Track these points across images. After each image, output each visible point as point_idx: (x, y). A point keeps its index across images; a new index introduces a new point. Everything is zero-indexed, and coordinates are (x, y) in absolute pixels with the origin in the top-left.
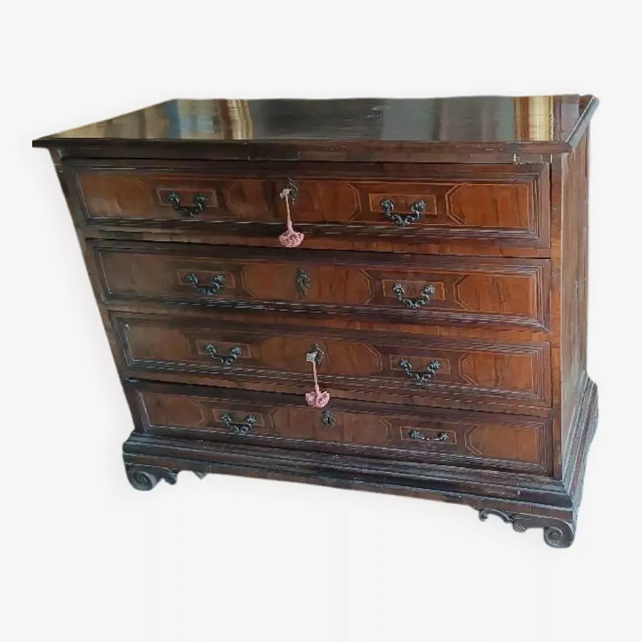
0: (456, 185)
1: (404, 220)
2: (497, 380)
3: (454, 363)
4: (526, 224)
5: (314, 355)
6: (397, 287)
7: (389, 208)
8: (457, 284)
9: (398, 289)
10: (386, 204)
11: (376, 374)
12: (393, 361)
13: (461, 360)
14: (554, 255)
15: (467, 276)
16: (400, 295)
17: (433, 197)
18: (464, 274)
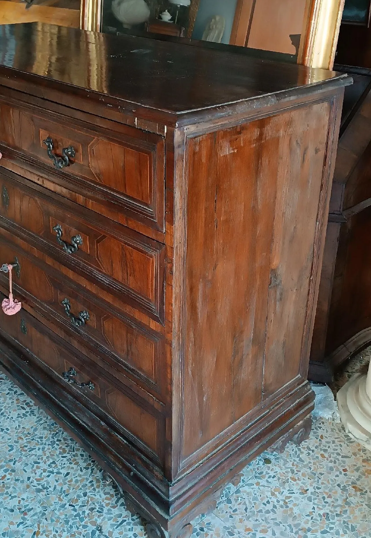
0: (96, 138)
2: (128, 353)
3: (99, 321)
4: (147, 199)
5: (10, 267)
6: (57, 227)
7: (49, 147)
8: (98, 242)
9: (57, 229)
10: (47, 142)
11: (50, 303)
12: (60, 297)
13: (104, 320)
14: (168, 243)
15: (104, 237)
16: (58, 235)
17: (80, 146)
18: (103, 234)
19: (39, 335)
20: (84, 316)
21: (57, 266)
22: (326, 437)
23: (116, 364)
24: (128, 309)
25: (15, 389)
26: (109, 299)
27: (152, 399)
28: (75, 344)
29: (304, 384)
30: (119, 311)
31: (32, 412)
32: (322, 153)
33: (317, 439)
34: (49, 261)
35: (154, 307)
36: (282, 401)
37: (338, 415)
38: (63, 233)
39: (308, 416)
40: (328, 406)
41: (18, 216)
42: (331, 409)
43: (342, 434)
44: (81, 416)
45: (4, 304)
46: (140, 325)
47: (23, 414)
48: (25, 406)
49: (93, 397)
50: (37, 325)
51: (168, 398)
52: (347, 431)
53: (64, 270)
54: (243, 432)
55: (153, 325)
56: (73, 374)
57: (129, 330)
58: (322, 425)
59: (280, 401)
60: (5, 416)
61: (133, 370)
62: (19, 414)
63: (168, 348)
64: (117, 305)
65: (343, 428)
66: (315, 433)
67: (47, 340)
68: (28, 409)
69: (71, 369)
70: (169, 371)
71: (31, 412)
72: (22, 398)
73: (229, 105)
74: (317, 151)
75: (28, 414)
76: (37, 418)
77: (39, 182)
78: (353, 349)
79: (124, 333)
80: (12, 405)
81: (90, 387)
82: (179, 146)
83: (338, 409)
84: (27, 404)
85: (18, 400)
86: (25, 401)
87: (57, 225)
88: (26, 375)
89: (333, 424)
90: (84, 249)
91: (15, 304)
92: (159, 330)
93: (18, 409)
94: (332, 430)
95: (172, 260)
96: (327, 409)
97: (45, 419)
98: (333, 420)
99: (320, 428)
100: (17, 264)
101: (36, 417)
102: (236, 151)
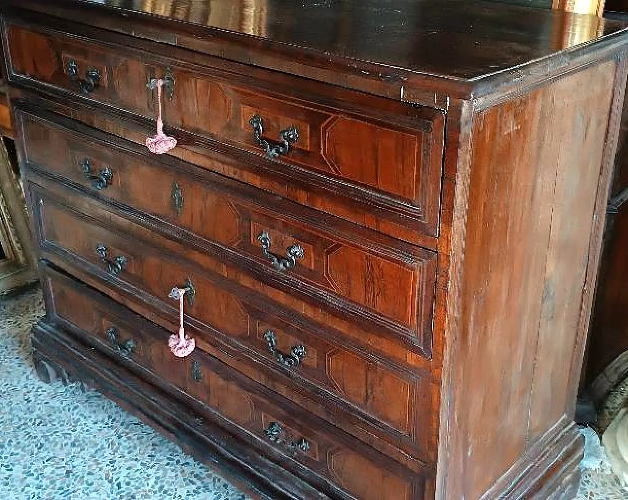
0: (333, 116)
1: (271, 149)
2: (367, 398)
3: (321, 357)
4: (411, 194)
5: (182, 292)
6: (263, 236)
7: (257, 128)
8: (328, 253)
9: (264, 238)
10: (254, 122)
11: (242, 338)
12: (260, 329)
13: (329, 356)
14: (442, 250)
15: (338, 246)
16: (264, 247)
17: (306, 127)
18: (336, 242)
19: (221, 382)
20: (300, 352)
21: (259, 287)
22: (597, 494)
23: (348, 414)
24: (372, 340)
25: (176, 458)
26: (342, 327)
27: (405, 458)
28: (283, 391)
29: (570, 426)
30: (356, 342)
31: (206, 487)
32: (604, 126)
33: (586, 496)
34: (246, 281)
35: (414, 335)
36: (547, 451)
37: (608, 465)
38: (272, 242)
39: (576, 468)
40: (595, 454)
41: (197, 224)
42: (598, 457)
43: (616, 489)
44: (289, 486)
45: (171, 343)
46: (389, 360)
47: (195, 491)
48: (195, 480)
49: (308, 461)
50: (220, 368)
51: (431, 455)
52: (623, 484)
53: (271, 292)
54: (506, 494)
55: (412, 359)
56: (277, 431)
57: (371, 367)
58: (588, 479)
59: (545, 450)
60: (170, 495)
61: (374, 421)
62: (188, 491)
63: (434, 387)
64: (354, 335)
65: (617, 481)
66: (582, 489)
67: (234, 387)
68: (199, 483)
69: (273, 424)
70: (434, 418)
71: (203, 487)
72: (188, 470)
73: (521, 68)
74: (599, 123)
75: (200, 490)
76: (215, 494)
77: (236, 177)
78: (614, 378)
79: (362, 372)
80: (176, 480)
81: (304, 447)
82: (466, 123)
83: (607, 456)
84: (197, 476)
85: (183, 472)
86: (192, 473)
87: (262, 233)
88: (200, 438)
89: (602, 476)
90: (304, 263)
91: (188, 341)
92: (420, 366)
93: (187, 484)
94: (604, 484)
95: (447, 272)
96: (593, 458)
97: (225, 494)
98: (602, 471)
99: (588, 482)
100: (189, 287)
101: (212, 494)
102: (519, 127)
